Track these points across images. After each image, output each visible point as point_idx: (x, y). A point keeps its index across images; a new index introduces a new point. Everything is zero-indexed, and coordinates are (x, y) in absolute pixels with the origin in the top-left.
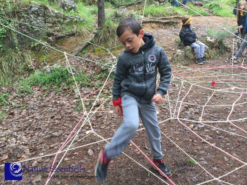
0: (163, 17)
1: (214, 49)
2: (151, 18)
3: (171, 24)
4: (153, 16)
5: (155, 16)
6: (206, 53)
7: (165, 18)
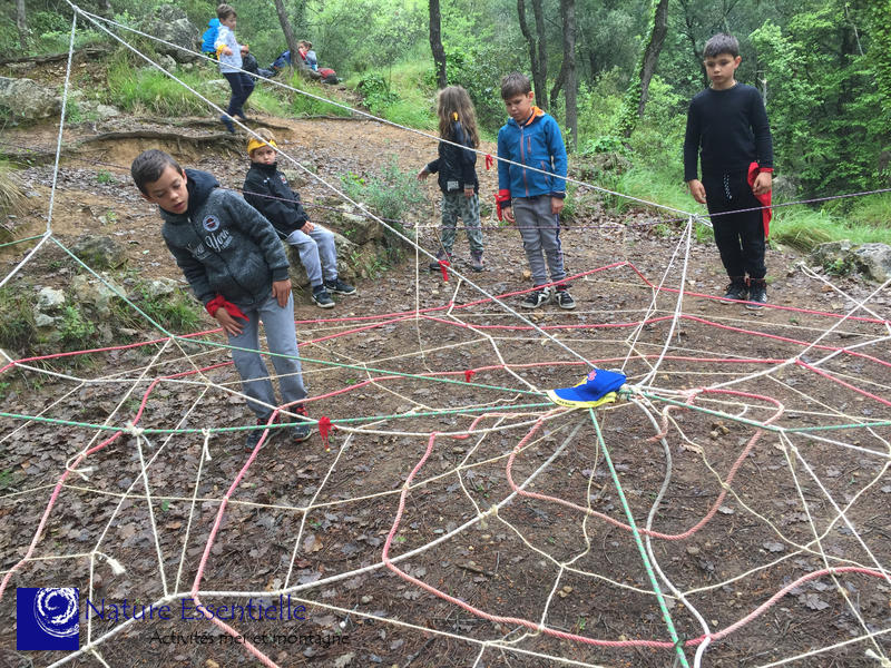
0: (196, 118)
1: (370, 245)
2: (145, 116)
3: (224, 147)
4: (154, 110)
5: (163, 111)
6: (344, 264)
7: (203, 120)
